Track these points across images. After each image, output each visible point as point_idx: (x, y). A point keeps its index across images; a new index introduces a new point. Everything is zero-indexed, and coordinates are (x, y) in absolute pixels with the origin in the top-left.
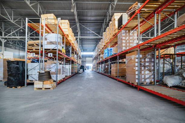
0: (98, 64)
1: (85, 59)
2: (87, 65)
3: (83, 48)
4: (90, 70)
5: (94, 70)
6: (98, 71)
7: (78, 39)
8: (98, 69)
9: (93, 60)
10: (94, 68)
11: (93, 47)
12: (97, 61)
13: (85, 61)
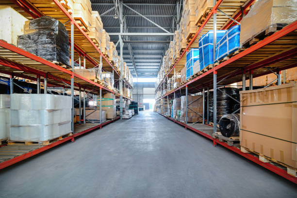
0: (166, 97)
1: (141, 90)
2: (145, 101)
3: (136, 69)
4: (152, 110)
5: (159, 110)
6: (167, 114)
7: (121, 40)
8: (166, 108)
9: (156, 91)
10: (157, 107)
11: (156, 67)
12: (164, 92)
13: (142, 93)
